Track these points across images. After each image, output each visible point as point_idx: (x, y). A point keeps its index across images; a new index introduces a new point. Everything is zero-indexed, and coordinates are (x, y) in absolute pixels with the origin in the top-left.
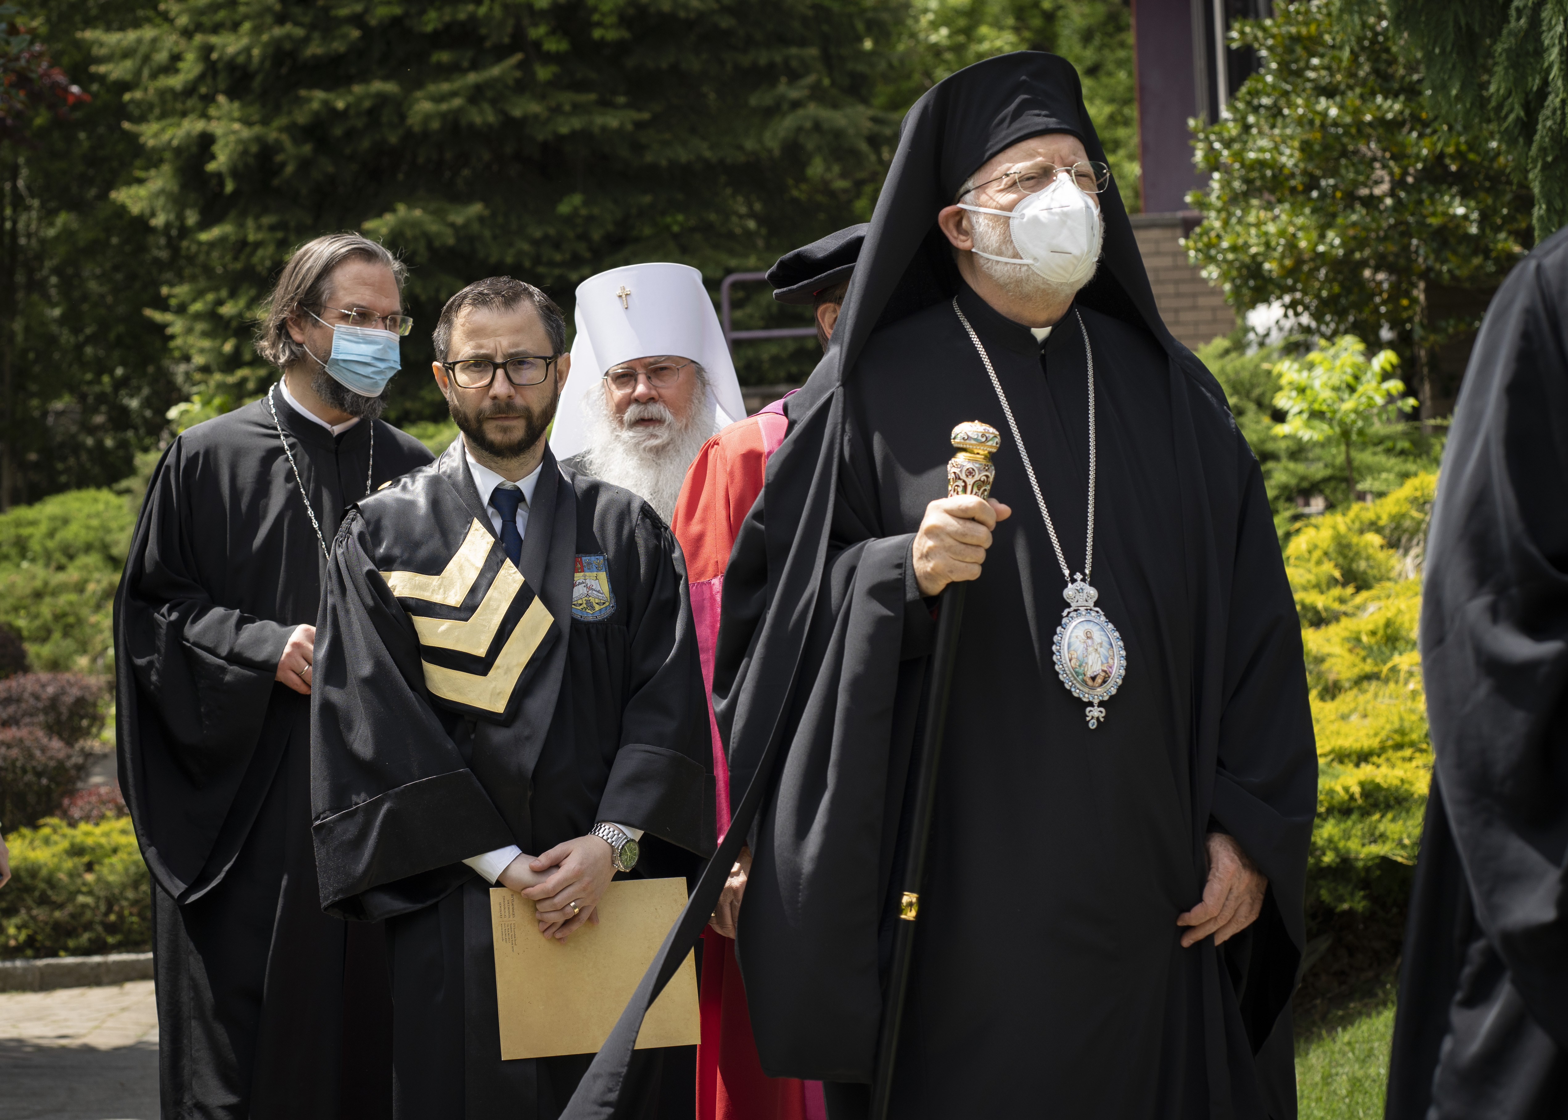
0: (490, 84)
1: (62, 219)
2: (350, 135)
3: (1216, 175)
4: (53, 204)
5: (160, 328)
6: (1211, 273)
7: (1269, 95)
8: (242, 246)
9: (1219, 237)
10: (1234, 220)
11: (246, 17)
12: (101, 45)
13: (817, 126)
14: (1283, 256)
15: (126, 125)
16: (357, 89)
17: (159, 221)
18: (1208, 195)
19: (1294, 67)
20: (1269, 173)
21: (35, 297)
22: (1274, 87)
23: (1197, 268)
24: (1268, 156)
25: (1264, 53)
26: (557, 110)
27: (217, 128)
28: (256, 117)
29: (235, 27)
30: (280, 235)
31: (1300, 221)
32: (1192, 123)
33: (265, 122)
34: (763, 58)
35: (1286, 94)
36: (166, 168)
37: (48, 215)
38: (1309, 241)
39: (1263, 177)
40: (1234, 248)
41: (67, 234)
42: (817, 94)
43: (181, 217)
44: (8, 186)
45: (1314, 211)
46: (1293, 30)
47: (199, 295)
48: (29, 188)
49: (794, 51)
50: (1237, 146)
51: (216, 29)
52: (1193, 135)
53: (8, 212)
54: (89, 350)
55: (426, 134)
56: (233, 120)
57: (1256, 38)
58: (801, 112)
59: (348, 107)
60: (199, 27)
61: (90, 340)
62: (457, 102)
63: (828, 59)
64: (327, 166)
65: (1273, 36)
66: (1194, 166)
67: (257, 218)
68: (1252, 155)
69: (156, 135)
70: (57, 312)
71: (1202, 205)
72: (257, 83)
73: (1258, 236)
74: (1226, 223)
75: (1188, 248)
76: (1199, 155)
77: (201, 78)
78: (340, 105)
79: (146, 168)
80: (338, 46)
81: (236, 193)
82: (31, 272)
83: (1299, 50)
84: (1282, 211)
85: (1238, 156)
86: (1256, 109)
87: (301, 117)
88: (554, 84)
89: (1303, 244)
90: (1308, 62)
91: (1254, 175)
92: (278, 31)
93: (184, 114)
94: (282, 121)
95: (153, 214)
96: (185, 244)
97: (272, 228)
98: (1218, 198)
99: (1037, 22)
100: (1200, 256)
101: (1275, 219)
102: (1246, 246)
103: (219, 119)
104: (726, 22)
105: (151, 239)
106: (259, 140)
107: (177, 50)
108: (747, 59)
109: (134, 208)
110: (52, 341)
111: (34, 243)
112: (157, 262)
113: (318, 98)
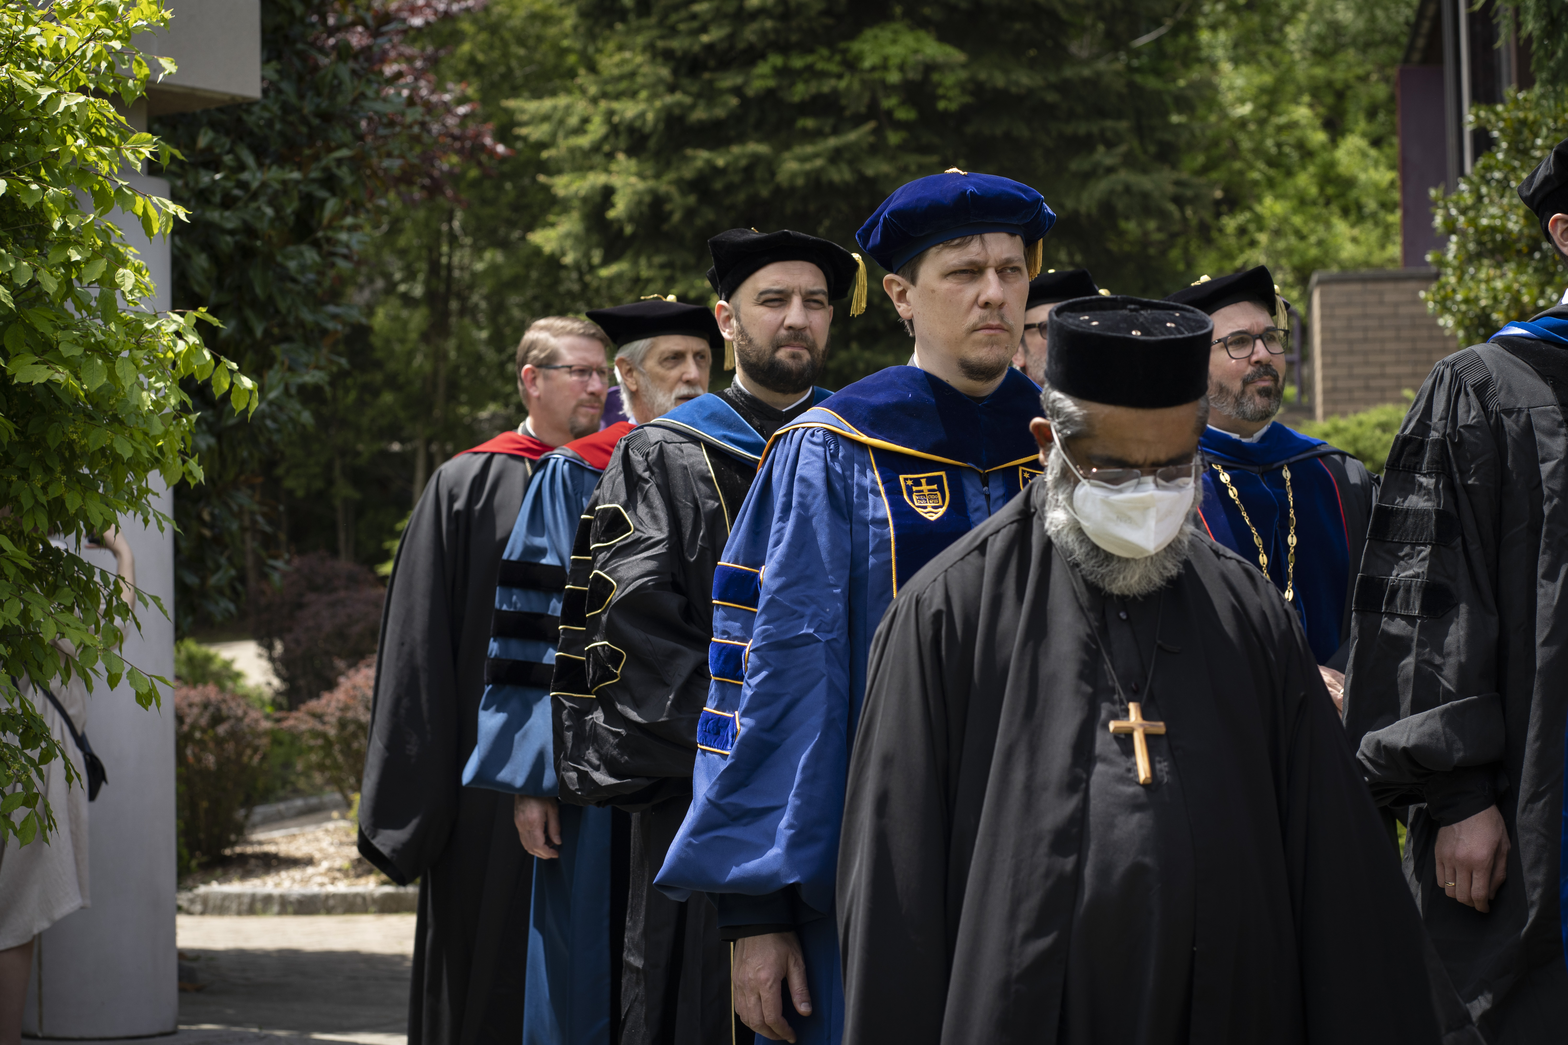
0: (847, 147)
1: (488, 255)
2: (730, 189)
3: (1454, 238)
4: (482, 243)
6: (1447, 321)
7: (1500, 170)
9: (1454, 291)
10: (1467, 277)
11: (643, 87)
12: (523, 111)
13: (1128, 189)
14: (1508, 307)
15: (542, 178)
16: (736, 150)
17: (569, 259)
18: (1445, 254)
19: (1522, 147)
20: (1499, 237)
21: (467, 321)
22: (1505, 163)
23: (1436, 316)
24: (1498, 222)
25: (1496, 134)
26: (904, 170)
27: (616, 181)
28: (649, 173)
29: (633, 95)
30: (667, 272)
31: (1524, 278)
32: (1433, 193)
33: (658, 176)
34: (1082, 128)
35: (1513, 169)
36: (575, 215)
37: (478, 252)
38: (1531, 296)
39: (1494, 240)
40: (1466, 301)
41: (494, 269)
42: (1129, 161)
43: (587, 255)
44: (445, 228)
45: (1536, 270)
46: (1521, 115)
48: (464, 228)
49: (1109, 123)
50: (1471, 214)
51: (618, 96)
52: (1434, 204)
53: (445, 249)
55: (792, 190)
56: (630, 174)
57: (1491, 123)
58: (1113, 177)
59: (728, 165)
60: (605, 95)
62: (819, 163)
63: (1140, 131)
64: (709, 214)
65: (1504, 120)
66: (1434, 230)
67: (649, 258)
68: (1485, 222)
69: (567, 186)
70: (484, 335)
71: (1441, 263)
72: (652, 143)
73: (1487, 290)
74: (1460, 279)
75: (1425, 300)
76: (1438, 220)
77: (605, 138)
78: (720, 162)
79: (559, 214)
80: (720, 112)
81: (634, 236)
82: (463, 299)
83: (1526, 133)
84: (1510, 270)
85: (1473, 222)
86: (1488, 183)
87: (688, 172)
88: (902, 147)
89: (1526, 299)
90: (1533, 142)
91: (1486, 238)
92: (669, 99)
93: (591, 168)
94: (671, 175)
95: (563, 254)
96: (590, 278)
97: (662, 266)
98: (1455, 257)
99: (1329, 100)
100: (1438, 307)
101: (1503, 276)
102: (1477, 299)
103: (618, 173)
104: (1051, 97)
105: (563, 274)
106: (653, 193)
107: (586, 114)
108: (1069, 129)
109: (548, 248)
110: (479, 359)
111: (467, 276)
112: (570, 293)
113: (701, 157)
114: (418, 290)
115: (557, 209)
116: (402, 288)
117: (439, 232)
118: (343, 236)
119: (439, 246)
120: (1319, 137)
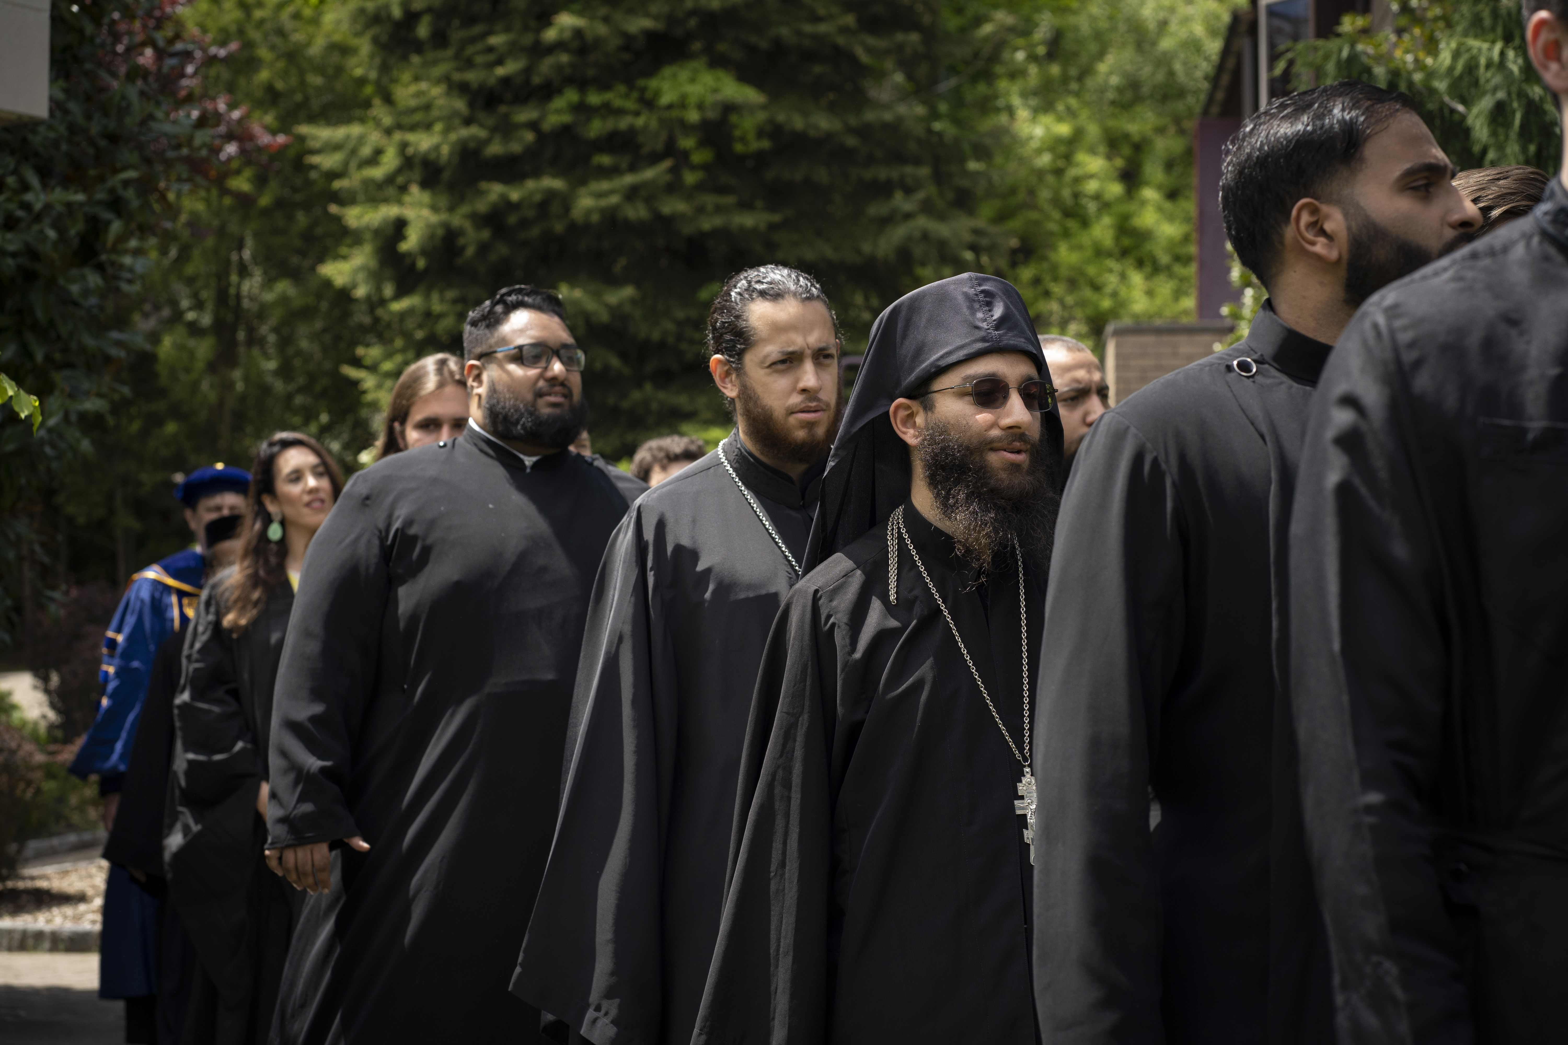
0: (644, 185)
1: (279, 286)
2: (524, 224)
3: (1249, 291)
4: (274, 273)
5: (355, 383)
8: (429, 315)
11: (438, 119)
12: (315, 138)
13: (925, 236)
15: (333, 209)
16: (531, 184)
17: (360, 293)
18: (1240, 308)
21: (256, 351)
26: (701, 210)
27: (409, 213)
28: (442, 206)
29: (428, 126)
33: (451, 209)
34: (882, 174)
36: (367, 248)
37: (269, 282)
41: (284, 300)
42: (927, 208)
43: (379, 289)
44: (234, 257)
47: (389, 356)
48: (254, 257)
49: (909, 169)
51: (413, 128)
53: (234, 278)
54: (299, 400)
55: (587, 227)
56: (423, 206)
58: (911, 223)
59: (522, 200)
60: (399, 127)
61: (301, 390)
62: (614, 199)
63: (939, 178)
64: (502, 250)
66: (1230, 282)
67: (442, 292)
69: (359, 217)
70: (272, 365)
71: (1236, 316)
72: (446, 175)
76: (1234, 274)
77: (399, 171)
78: (515, 196)
79: (351, 246)
80: (516, 147)
81: (426, 271)
82: (251, 329)
87: (482, 206)
88: (700, 187)
92: (465, 132)
93: (384, 200)
94: (465, 209)
95: (355, 286)
96: (380, 312)
97: (455, 301)
98: (1250, 310)
99: (1127, 151)
103: (411, 205)
104: (851, 141)
105: (354, 307)
106: (446, 226)
107: (379, 145)
108: (869, 174)
109: (340, 280)
110: (266, 390)
111: (255, 306)
112: (360, 326)
113: (495, 191)
114: (206, 320)
115: (349, 241)
116: (190, 316)
117: (228, 262)
118: (127, 260)
119: (228, 274)
120: (1116, 189)
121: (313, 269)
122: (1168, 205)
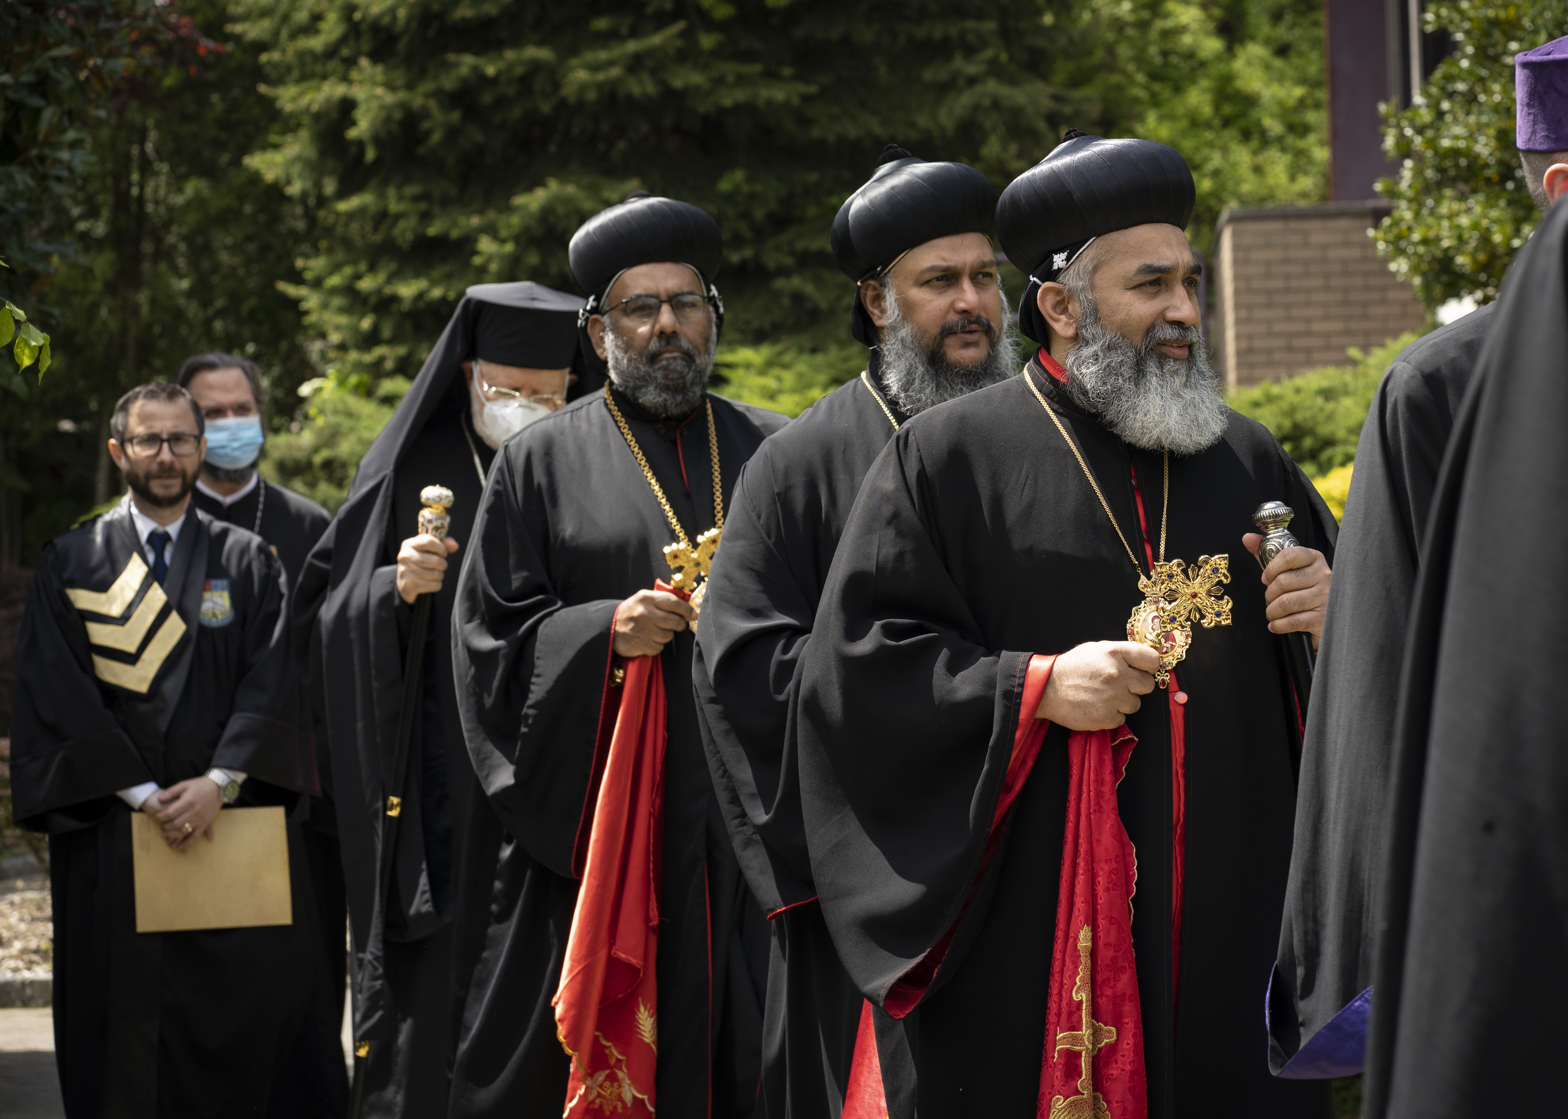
0: (650, 53)
1: (193, 185)
2: (501, 102)
3: (1408, 163)
4: (183, 169)
5: (294, 303)
6: (1400, 266)
7: (1464, 80)
8: (382, 217)
9: (1410, 229)
10: (1425, 212)
13: (996, 104)
14: (1476, 249)
15: (263, 89)
16: (510, 55)
17: (295, 189)
18: (1397, 183)
19: (1491, 52)
20: (1463, 162)
21: (163, 267)
22: (1470, 72)
23: (1386, 260)
24: (1462, 144)
25: (1459, 36)
26: (719, 81)
27: (359, 93)
28: (399, 82)
30: (423, 206)
31: (1494, 213)
32: (1383, 108)
33: (410, 86)
34: (937, 30)
35: (1482, 80)
36: (304, 134)
37: (177, 182)
38: (1504, 234)
39: (1457, 166)
40: (1425, 242)
41: (198, 202)
42: (995, 70)
43: (318, 185)
44: (135, 151)
45: (1510, 203)
46: (1491, 13)
47: (336, 268)
48: (158, 151)
49: (970, 24)
50: (1430, 133)
52: (1383, 121)
53: (135, 177)
54: (218, 325)
55: (581, 105)
56: (375, 84)
57: (1451, 21)
58: (978, 89)
59: (499, 74)
61: (221, 313)
62: (615, 72)
63: (1006, 35)
64: (476, 135)
65: (1470, 20)
66: (1384, 153)
67: (399, 187)
68: (1446, 143)
69: (294, 99)
70: (185, 284)
71: (1393, 194)
72: (402, 46)
73: (1451, 228)
74: (1417, 215)
75: (1375, 240)
76: (1390, 142)
77: (343, 40)
78: (491, 70)
79: (282, 133)
80: (489, 9)
81: (378, 162)
82: (158, 240)
83: (1497, 35)
84: (1476, 204)
85: (1432, 143)
86: (1451, 95)
87: (449, 83)
88: (717, 53)
89: (1497, 238)
90: (1506, 46)
91: (1448, 163)
93: (324, 77)
94: (427, 86)
95: (289, 182)
96: (322, 214)
97: (416, 199)
98: (1410, 186)
100: (1391, 248)
101: (1469, 211)
102: (1438, 239)
103: (361, 82)
105: (286, 209)
106: (404, 106)
107: (317, 9)
108: (921, 32)
109: (270, 176)
110: (179, 314)
111: (162, 210)
112: (293, 233)
113: (466, 63)
114: (100, 229)
115: (276, 127)
116: (82, 226)
117: (128, 156)
119: (128, 173)
120: (1212, 45)
121: (236, 162)
122: (1278, 63)
